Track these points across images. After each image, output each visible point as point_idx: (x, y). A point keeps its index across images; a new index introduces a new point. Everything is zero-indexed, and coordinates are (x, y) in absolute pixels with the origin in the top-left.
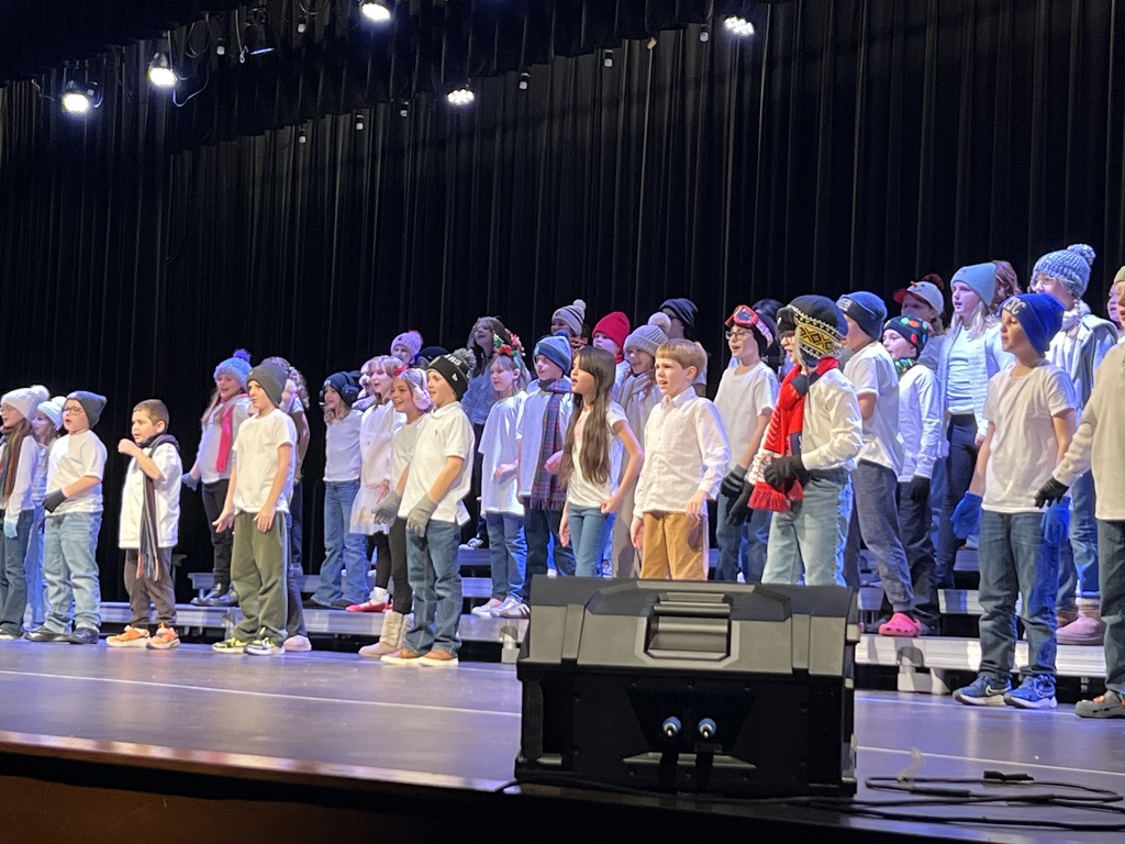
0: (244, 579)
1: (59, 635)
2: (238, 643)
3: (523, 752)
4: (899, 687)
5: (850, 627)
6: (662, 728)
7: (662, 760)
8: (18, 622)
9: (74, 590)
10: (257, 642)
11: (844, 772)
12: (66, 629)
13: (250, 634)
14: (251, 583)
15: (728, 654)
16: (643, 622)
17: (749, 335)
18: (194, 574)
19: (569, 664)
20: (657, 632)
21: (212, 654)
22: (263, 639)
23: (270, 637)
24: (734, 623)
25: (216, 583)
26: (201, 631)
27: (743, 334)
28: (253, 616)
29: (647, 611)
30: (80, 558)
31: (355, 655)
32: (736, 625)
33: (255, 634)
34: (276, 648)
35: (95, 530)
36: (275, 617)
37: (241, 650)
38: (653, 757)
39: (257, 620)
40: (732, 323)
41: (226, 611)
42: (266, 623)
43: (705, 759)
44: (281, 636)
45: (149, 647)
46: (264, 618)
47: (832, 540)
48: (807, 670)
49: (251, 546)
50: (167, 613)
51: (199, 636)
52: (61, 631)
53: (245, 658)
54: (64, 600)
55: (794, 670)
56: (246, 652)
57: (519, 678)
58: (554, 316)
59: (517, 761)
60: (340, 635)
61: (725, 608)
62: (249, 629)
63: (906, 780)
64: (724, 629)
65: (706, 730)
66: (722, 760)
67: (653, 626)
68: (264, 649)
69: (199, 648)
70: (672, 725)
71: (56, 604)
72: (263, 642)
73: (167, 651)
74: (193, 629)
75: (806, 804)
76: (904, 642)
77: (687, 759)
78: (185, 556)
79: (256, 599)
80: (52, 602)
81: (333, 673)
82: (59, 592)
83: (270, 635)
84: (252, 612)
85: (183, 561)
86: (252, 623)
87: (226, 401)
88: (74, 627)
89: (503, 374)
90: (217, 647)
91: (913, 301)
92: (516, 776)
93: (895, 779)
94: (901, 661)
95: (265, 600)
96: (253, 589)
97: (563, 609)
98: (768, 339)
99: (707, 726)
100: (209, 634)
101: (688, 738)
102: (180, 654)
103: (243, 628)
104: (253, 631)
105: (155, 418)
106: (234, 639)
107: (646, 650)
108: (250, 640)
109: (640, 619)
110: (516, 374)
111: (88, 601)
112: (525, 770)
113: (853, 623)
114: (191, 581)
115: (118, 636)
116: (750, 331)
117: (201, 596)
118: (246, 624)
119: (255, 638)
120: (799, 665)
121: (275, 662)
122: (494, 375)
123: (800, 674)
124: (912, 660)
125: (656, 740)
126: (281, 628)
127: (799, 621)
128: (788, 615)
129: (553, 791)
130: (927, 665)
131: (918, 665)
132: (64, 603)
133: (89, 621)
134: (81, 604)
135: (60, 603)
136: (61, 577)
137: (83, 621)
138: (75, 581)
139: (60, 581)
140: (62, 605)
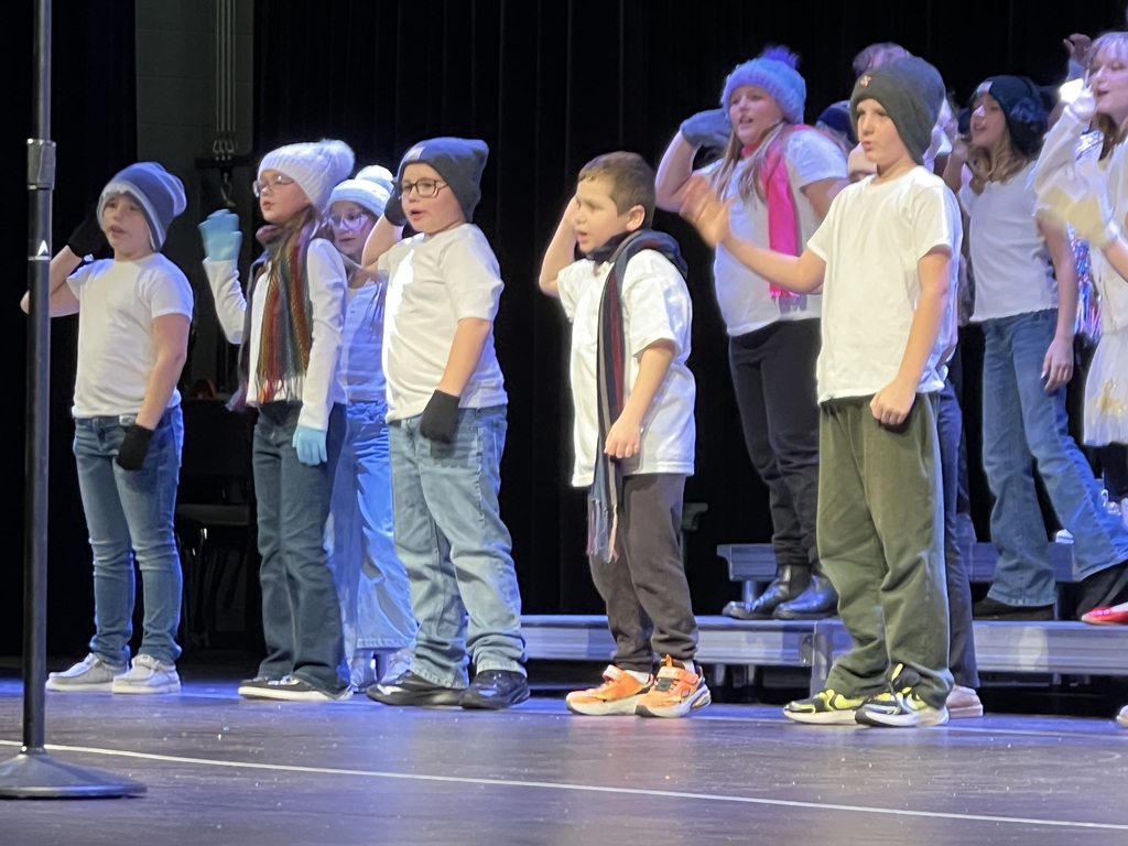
0: (849, 554)
1: (443, 689)
2: (841, 701)
8: (329, 659)
9: (462, 586)
10: (886, 697)
12: (458, 677)
13: (869, 679)
14: (863, 565)
18: (730, 547)
21: (784, 728)
22: (898, 689)
23: (915, 686)
25: (781, 566)
26: (751, 676)
28: (872, 639)
30: (467, 512)
31: (1110, 724)
33: (881, 680)
34: (929, 710)
35: (491, 449)
36: (923, 639)
37: (852, 715)
39: (882, 645)
41: (809, 630)
42: (899, 654)
44: (939, 683)
45: (643, 713)
46: (898, 645)
49: (860, 480)
50: (676, 627)
51: (747, 687)
52: (447, 680)
53: (858, 734)
54: (445, 610)
56: (861, 720)
60: (1065, 678)
62: (861, 667)
68: (902, 712)
69: (753, 714)
71: (430, 619)
72: (899, 696)
73: (684, 721)
74: (733, 670)
78: (703, 507)
79: (878, 601)
80: (422, 615)
81: (1067, 764)
82: (434, 591)
83: (915, 683)
84: (869, 631)
85: (700, 517)
86: (868, 654)
87: (753, 147)
88: (471, 668)
90: (795, 711)
95: (897, 603)
96: (869, 576)
100: (769, 682)
102: (713, 727)
103: (849, 665)
104: (874, 673)
105: (624, 196)
106: (831, 693)
108: (869, 693)
111: (493, 607)
114: (723, 563)
115: (591, 692)
117: (749, 596)
118: (856, 657)
119: (881, 688)
121: (930, 744)
126: (940, 665)
132: (447, 616)
133: (502, 654)
134: (478, 616)
135: (438, 617)
136: (433, 558)
137: (488, 654)
138: (459, 562)
139: (433, 567)
140: (442, 620)
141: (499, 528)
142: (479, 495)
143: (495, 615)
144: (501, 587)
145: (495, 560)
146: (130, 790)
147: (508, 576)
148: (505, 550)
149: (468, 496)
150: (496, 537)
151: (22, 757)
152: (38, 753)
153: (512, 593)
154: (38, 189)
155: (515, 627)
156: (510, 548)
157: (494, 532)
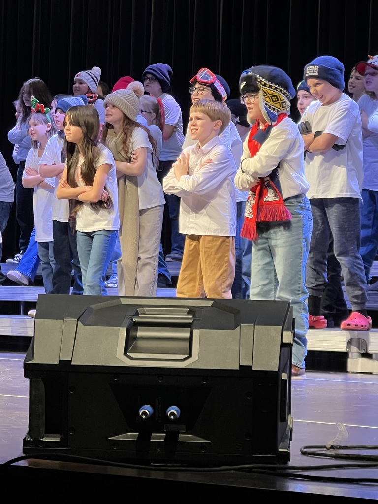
3: (30, 433)
4: (349, 370)
5: (285, 333)
6: (138, 413)
7: (139, 437)
11: (281, 445)
15: (190, 355)
16: (123, 331)
17: (208, 92)
19: (65, 365)
20: (136, 338)
24: (195, 331)
27: (203, 90)
29: (127, 322)
32: (196, 332)
38: (131, 436)
40: (196, 81)
43: (172, 437)
47: (298, 255)
48: (251, 367)
55: (241, 366)
57: (26, 376)
58: (76, 77)
59: (24, 439)
61: (189, 319)
63: (332, 447)
64: (188, 335)
65: (172, 414)
66: (185, 437)
67: (132, 333)
70: (146, 410)
75: (250, 470)
76: (356, 334)
77: (158, 437)
89: (37, 126)
91: (372, 70)
92: (24, 452)
93: (325, 447)
94: (350, 349)
97: (62, 321)
98: (223, 96)
99: (173, 410)
101: (159, 421)
107: (125, 353)
109: (121, 329)
110: (48, 127)
112: (30, 447)
113: (288, 330)
116: (209, 88)
120: (245, 363)
122: (31, 128)
123: (245, 370)
124: (359, 348)
125: (134, 422)
127: (246, 329)
128: (237, 325)
129: (54, 464)
130: (370, 352)
131: (364, 352)
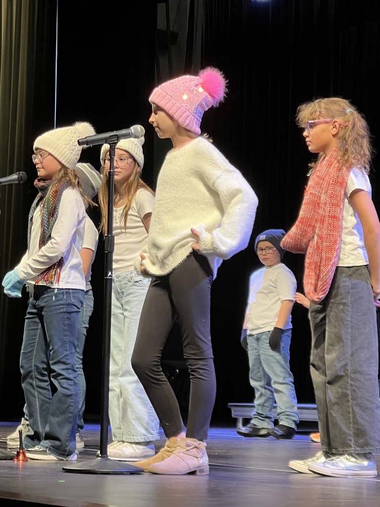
111: (287, 402)
132: (265, 405)
133: (290, 419)
134: (282, 405)
135: (262, 405)
136: (262, 383)
137: (285, 419)
138: (275, 386)
139: (261, 387)
140: (263, 406)
141: (290, 374)
142: (283, 362)
143: (288, 405)
144: (290, 395)
145: (288, 386)
146: (138, 471)
147: (292, 391)
148: (291, 382)
149: (278, 362)
150: (288, 377)
151: (99, 458)
152: (105, 457)
153: (294, 398)
154: (108, 252)
155: (295, 409)
156: (293, 381)
157: (288, 376)
